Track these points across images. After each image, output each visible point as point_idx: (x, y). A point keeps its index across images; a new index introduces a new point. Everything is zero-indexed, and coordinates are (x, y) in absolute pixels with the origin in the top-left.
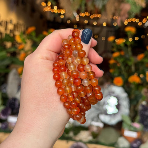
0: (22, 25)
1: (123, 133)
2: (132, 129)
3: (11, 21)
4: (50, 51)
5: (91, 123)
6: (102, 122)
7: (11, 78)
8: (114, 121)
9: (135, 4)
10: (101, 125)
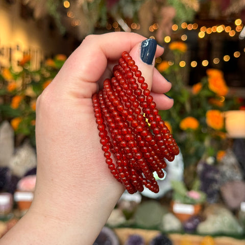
3: (18, 46)
9: (183, 6)
10: (137, 199)
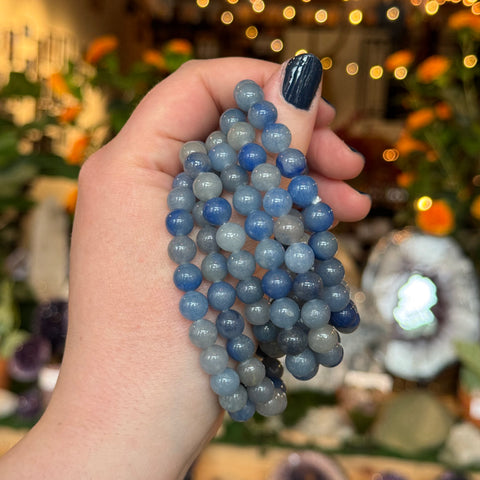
0: (65, 42)
1: (467, 408)
3: (27, 28)
4: (170, 138)
5: (344, 377)
6: (387, 372)
7: (42, 227)
10: (383, 384)
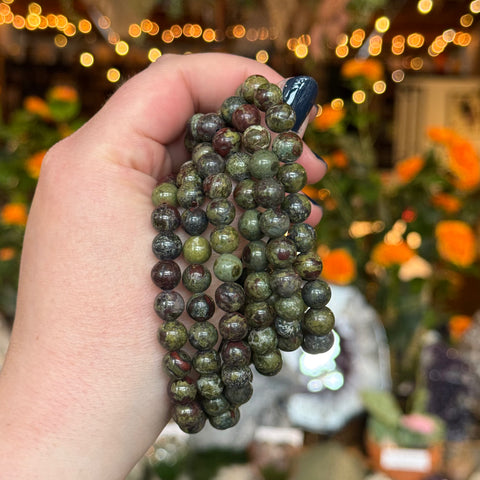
1: (378, 459)
2: (407, 439)
4: (147, 137)
5: (254, 434)
8: (334, 417)
10: (294, 438)
